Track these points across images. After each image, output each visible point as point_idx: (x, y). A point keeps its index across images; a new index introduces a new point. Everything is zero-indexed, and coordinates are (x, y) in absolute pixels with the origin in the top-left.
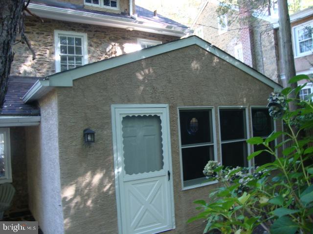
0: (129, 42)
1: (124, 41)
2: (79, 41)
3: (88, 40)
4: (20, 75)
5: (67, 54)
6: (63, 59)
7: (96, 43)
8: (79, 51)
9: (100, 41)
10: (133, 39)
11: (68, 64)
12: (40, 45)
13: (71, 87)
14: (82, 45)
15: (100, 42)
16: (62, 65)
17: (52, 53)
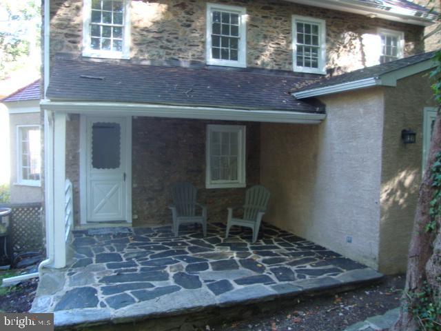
0: (369, 33)
1: (362, 30)
2: (316, 28)
3: (327, 28)
4: (258, 66)
5: (304, 44)
6: (299, 49)
7: (334, 32)
8: (315, 40)
9: (338, 29)
10: (372, 29)
11: (304, 56)
12: (277, 32)
13: (395, 87)
14: (319, 34)
15: (338, 31)
16: (298, 57)
17: (290, 42)
